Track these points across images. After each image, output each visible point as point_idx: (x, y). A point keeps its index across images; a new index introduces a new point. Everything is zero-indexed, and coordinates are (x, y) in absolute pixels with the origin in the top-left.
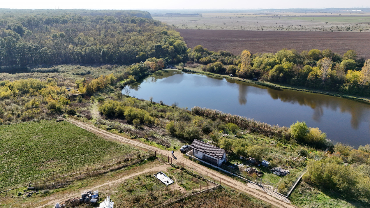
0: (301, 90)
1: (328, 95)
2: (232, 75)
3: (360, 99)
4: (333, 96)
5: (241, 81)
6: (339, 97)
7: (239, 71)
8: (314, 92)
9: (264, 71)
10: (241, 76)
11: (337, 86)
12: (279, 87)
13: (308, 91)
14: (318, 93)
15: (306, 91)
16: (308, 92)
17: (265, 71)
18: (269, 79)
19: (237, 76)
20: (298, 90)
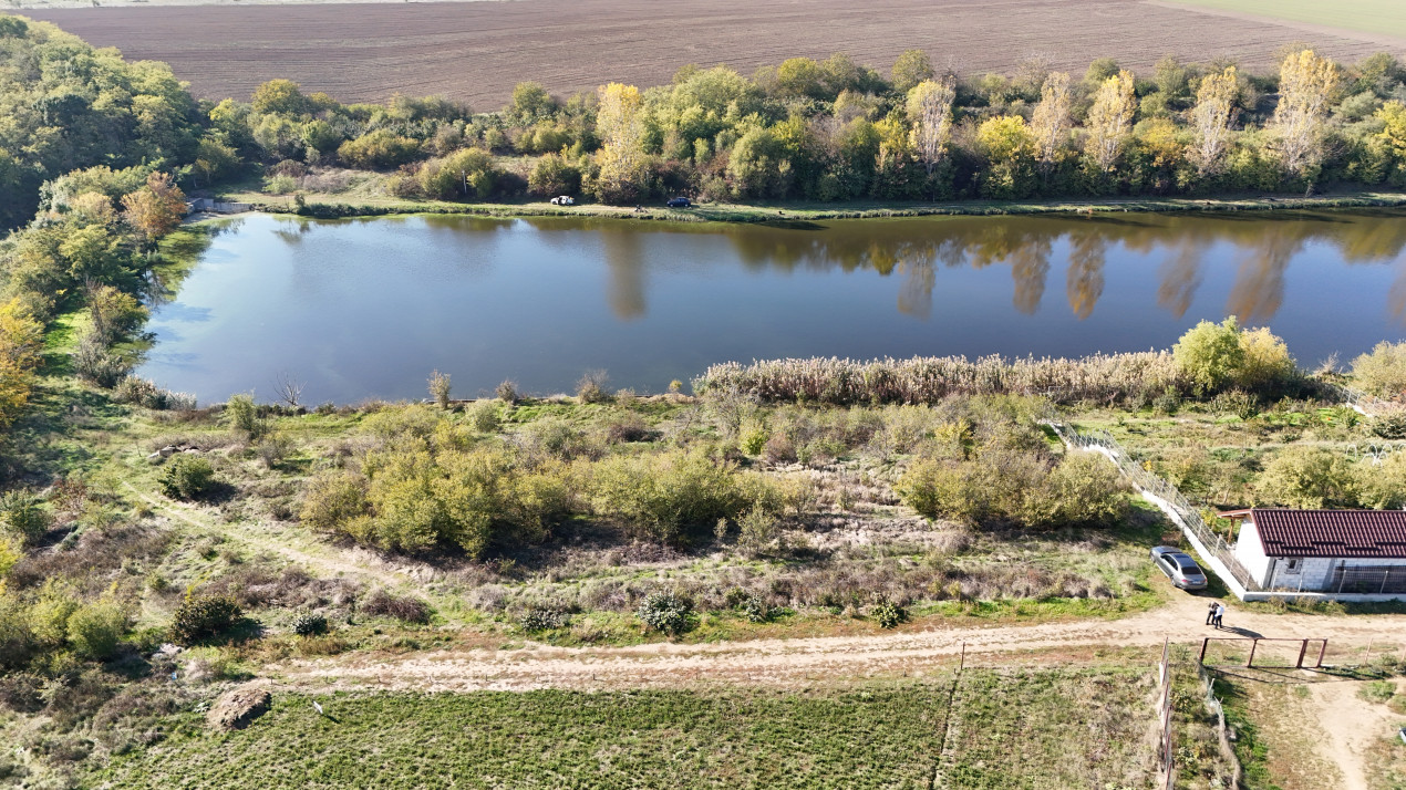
0: (875, 212)
1: (966, 213)
2: (571, 200)
3: (1057, 208)
4: (982, 214)
5: (630, 217)
6: (999, 216)
7: (595, 175)
8: (920, 214)
9: (693, 162)
10: (610, 199)
11: (975, 179)
12: (798, 218)
13: (899, 212)
14: (929, 214)
15: (894, 215)
16: (902, 215)
17: (698, 163)
18: (735, 191)
19: (592, 199)
20: (865, 217)
